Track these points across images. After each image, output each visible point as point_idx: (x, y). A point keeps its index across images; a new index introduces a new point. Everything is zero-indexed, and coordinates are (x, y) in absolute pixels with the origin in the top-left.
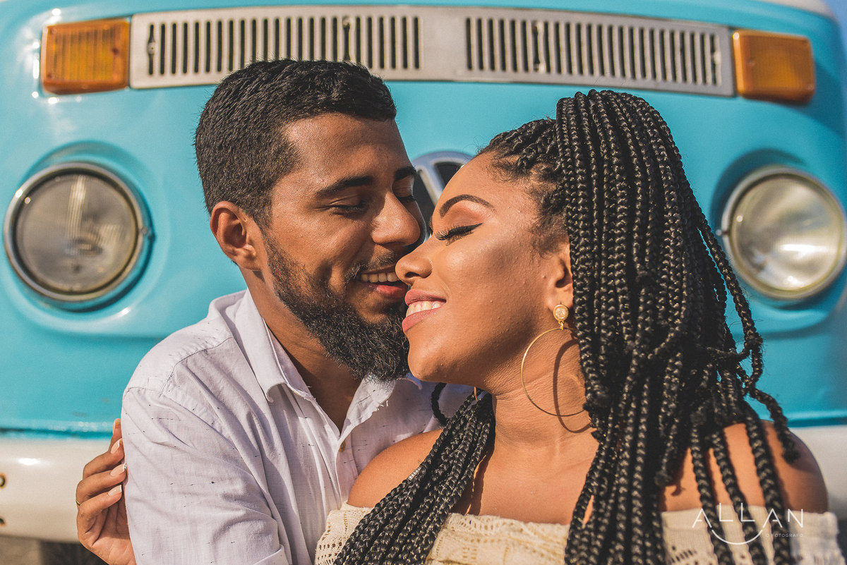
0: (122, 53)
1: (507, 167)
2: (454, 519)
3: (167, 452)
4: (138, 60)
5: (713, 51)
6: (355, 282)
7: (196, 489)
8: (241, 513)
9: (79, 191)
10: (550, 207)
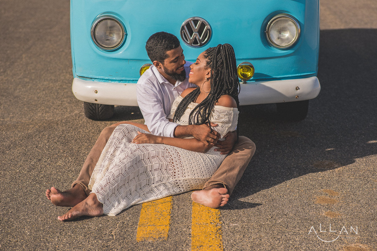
2: (192, 103)
3: (145, 94)
7: (149, 100)
8: (157, 103)
9: (109, 23)
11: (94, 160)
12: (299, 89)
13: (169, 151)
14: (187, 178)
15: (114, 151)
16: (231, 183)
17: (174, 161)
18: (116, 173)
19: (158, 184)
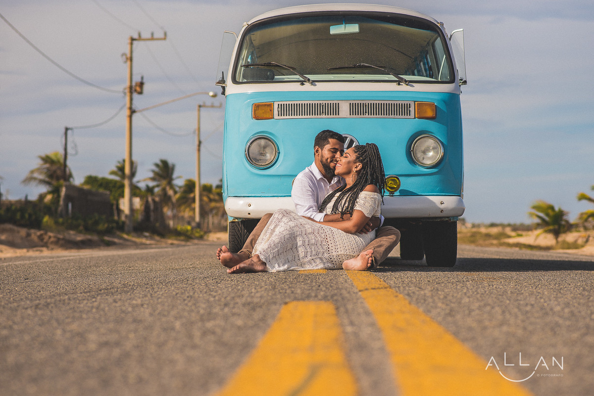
0: (272, 111)
1: (355, 151)
4: (276, 112)
5: (410, 107)
6: (331, 161)
9: (263, 142)
10: (358, 158)
11: (257, 237)
12: (443, 203)
13: (324, 228)
14: (339, 253)
15: (274, 228)
16: (378, 256)
17: (328, 237)
18: (277, 241)
19: (315, 257)
